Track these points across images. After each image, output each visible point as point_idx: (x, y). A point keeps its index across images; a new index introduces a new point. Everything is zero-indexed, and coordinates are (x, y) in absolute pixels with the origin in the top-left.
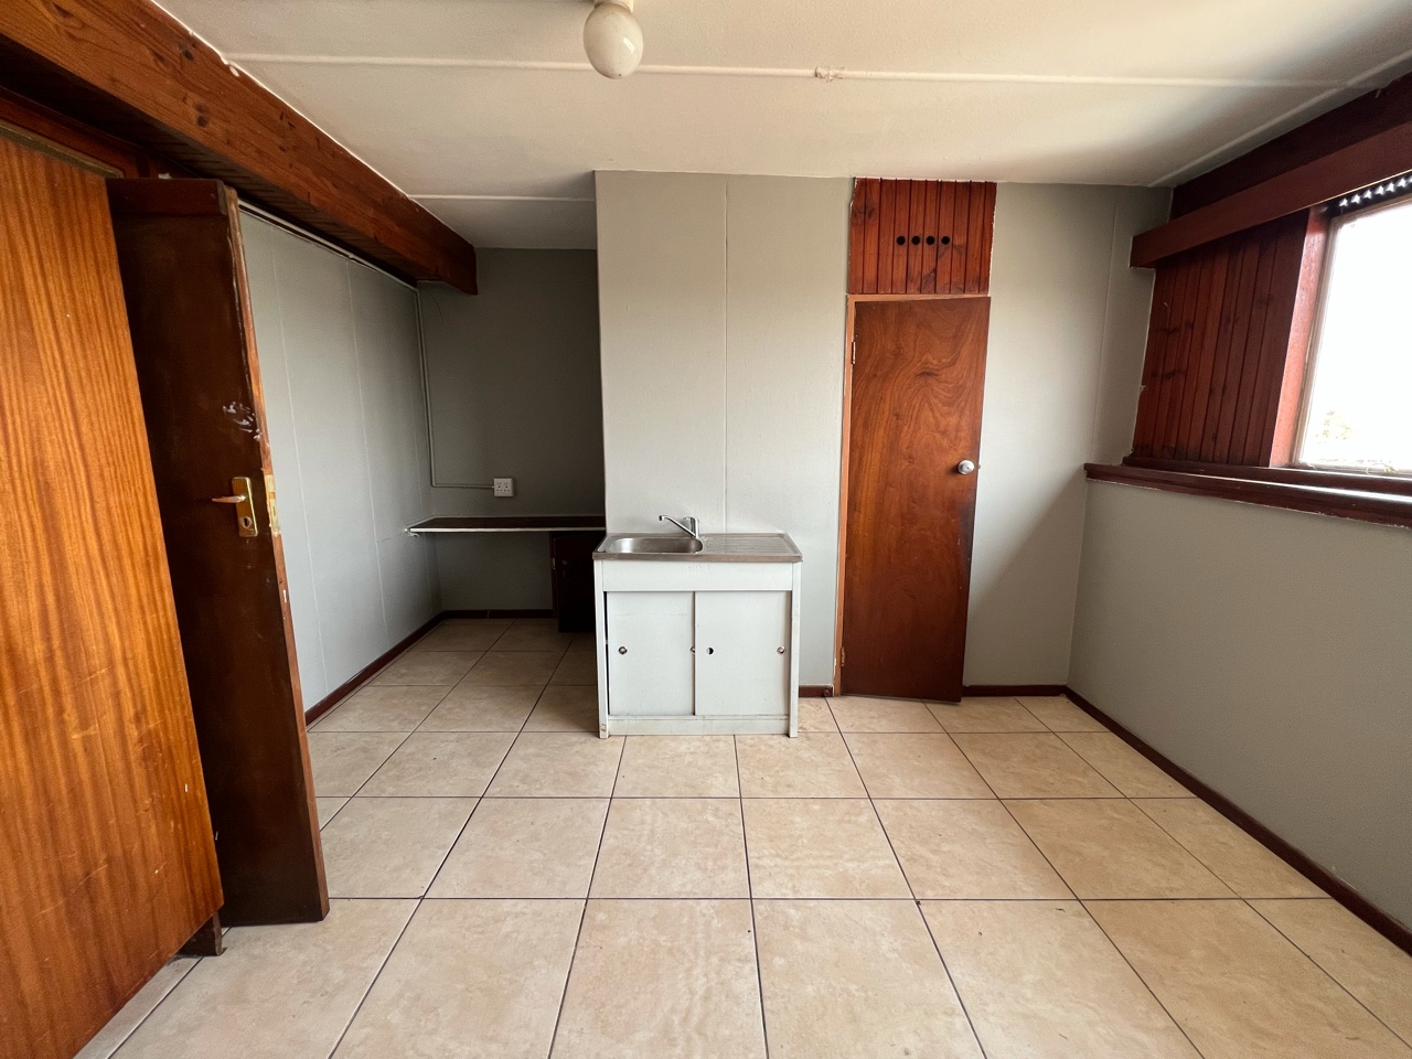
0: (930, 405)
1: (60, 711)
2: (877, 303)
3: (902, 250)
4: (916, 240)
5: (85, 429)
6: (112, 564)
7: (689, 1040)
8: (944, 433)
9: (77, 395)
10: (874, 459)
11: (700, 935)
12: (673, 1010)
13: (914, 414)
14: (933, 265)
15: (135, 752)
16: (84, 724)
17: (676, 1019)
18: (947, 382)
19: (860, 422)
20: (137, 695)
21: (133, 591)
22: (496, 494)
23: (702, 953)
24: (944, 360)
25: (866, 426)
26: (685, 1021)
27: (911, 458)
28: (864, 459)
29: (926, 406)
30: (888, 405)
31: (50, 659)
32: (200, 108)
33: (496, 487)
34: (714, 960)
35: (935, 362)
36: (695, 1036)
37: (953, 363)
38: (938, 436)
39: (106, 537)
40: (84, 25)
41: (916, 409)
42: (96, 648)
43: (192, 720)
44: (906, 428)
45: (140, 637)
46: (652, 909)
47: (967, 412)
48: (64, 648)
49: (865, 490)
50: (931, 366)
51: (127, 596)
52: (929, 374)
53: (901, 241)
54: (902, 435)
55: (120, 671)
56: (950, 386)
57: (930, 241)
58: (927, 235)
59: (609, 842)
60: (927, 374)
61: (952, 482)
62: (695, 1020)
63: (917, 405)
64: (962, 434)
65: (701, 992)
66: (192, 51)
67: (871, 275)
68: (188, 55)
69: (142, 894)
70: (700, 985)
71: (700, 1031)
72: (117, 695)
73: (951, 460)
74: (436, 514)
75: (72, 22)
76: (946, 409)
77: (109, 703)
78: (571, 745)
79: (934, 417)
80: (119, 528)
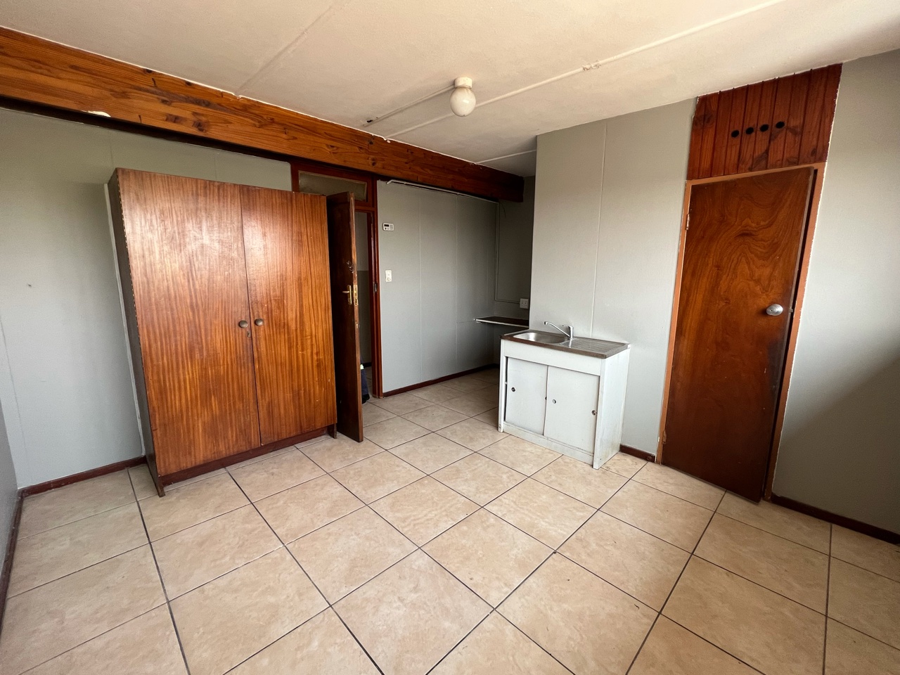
0: (747, 258)
1: (297, 345)
2: (708, 185)
3: (737, 140)
4: (750, 131)
5: (312, 269)
6: (315, 307)
7: (409, 525)
8: (758, 281)
9: (311, 260)
10: (698, 299)
11: (448, 505)
12: (414, 516)
13: (733, 266)
14: (764, 148)
15: (315, 363)
16: (303, 350)
17: (412, 518)
18: (762, 240)
19: (690, 271)
20: (318, 347)
21: (320, 317)
22: (521, 307)
23: (443, 509)
24: (762, 223)
25: (693, 274)
26: (415, 520)
27: (727, 300)
28: (691, 298)
29: (744, 260)
30: (711, 259)
31: (296, 330)
32: (373, 160)
33: (521, 303)
34: (444, 513)
35: (753, 225)
36: (412, 525)
37: (770, 225)
38: (752, 283)
39: (314, 298)
40: (338, 148)
41: (735, 262)
42: (308, 330)
43: (333, 360)
44: (725, 276)
45: (320, 331)
46: (444, 489)
47: (781, 264)
48: (300, 328)
49: (689, 321)
50: (750, 229)
51: (318, 317)
52: (747, 235)
53: (735, 134)
54: (721, 282)
55: (314, 338)
56: (766, 244)
57: (764, 128)
58: (761, 124)
59: (457, 464)
60: (745, 234)
61: (762, 322)
62: (417, 522)
63: (736, 259)
64: (774, 283)
65: (428, 517)
66: (372, 141)
67: (706, 164)
68: (371, 143)
69: (312, 406)
70: (430, 516)
71: (414, 525)
72: (312, 345)
73: (762, 302)
74: (496, 314)
75: (335, 149)
76: (761, 262)
77: (309, 347)
78: (483, 429)
79: (749, 268)
80: (318, 297)
